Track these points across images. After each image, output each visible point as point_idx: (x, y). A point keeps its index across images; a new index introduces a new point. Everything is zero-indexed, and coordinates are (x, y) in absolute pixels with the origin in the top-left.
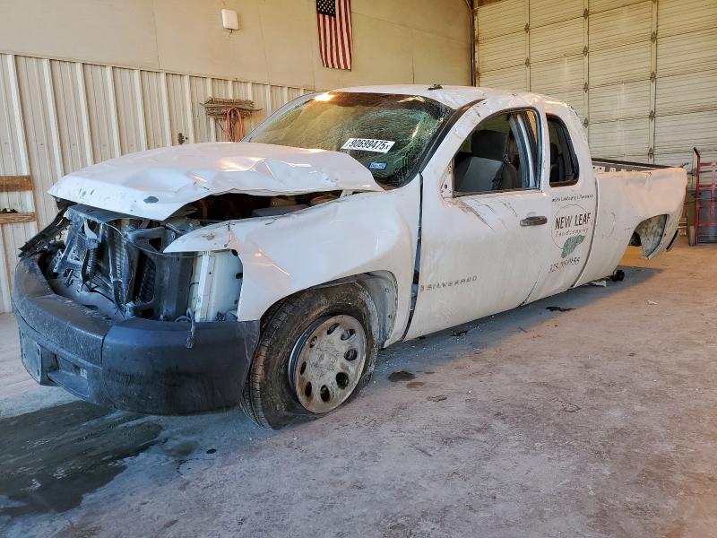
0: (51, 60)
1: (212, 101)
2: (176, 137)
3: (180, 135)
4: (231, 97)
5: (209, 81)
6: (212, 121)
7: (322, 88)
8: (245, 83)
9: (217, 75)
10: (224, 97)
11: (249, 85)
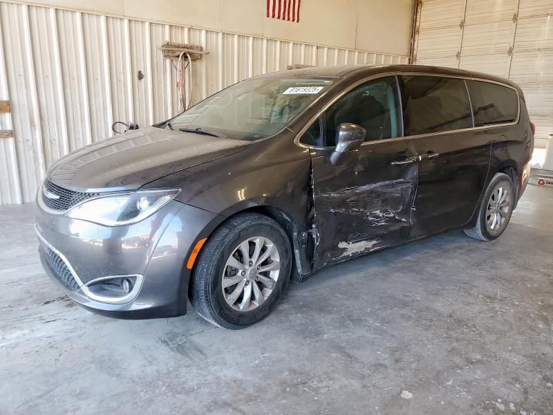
0: (29, 6)
1: (168, 45)
2: (136, 75)
3: (140, 72)
4: (186, 42)
5: (167, 28)
6: (168, 61)
7: (270, 36)
8: (200, 30)
9: (174, 23)
10: (179, 42)
11: (203, 32)
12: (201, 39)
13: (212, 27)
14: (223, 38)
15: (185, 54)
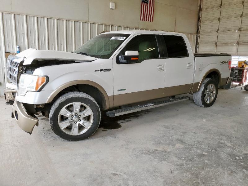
0: (57, 19)
5: (104, 26)
7: (142, 27)
8: (115, 26)
9: (106, 23)
11: (117, 27)
12: (116, 30)
14: (124, 29)
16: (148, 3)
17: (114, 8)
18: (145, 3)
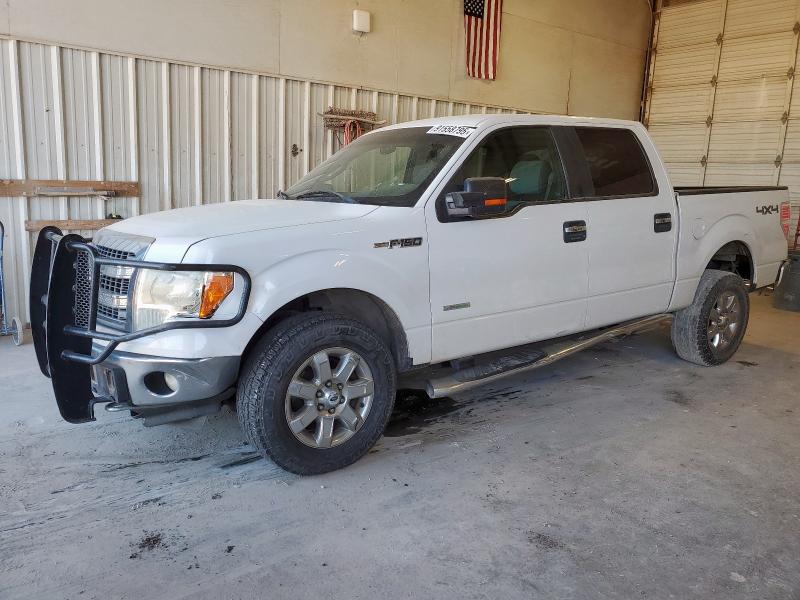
1: (331, 111)
2: (290, 149)
3: (295, 146)
4: (353, 108)
5: (331, 89)
6: (330, 133)
7: (458, 98)
8: (371, 92)
9: (340, 82)
10: (345, 107)
11: (375, 94)
12: (372, 103)
13: (385, 88)
14: (399, 102)
15: (353, 123)
16: (482, 17)
17: (367, 29)
18: (473, 18)
